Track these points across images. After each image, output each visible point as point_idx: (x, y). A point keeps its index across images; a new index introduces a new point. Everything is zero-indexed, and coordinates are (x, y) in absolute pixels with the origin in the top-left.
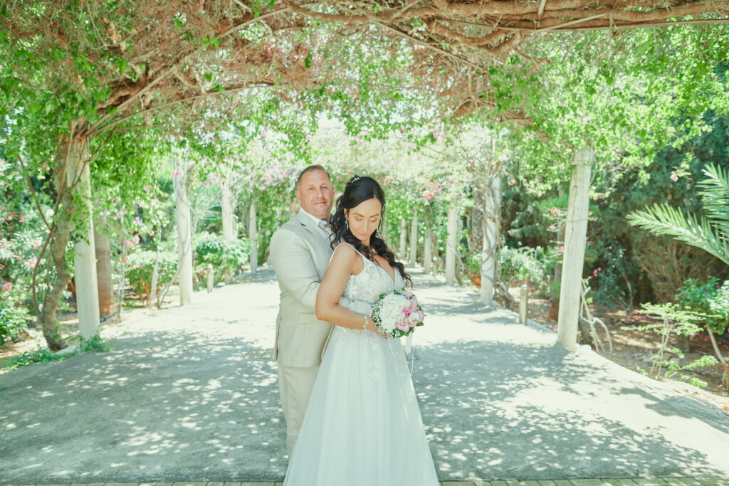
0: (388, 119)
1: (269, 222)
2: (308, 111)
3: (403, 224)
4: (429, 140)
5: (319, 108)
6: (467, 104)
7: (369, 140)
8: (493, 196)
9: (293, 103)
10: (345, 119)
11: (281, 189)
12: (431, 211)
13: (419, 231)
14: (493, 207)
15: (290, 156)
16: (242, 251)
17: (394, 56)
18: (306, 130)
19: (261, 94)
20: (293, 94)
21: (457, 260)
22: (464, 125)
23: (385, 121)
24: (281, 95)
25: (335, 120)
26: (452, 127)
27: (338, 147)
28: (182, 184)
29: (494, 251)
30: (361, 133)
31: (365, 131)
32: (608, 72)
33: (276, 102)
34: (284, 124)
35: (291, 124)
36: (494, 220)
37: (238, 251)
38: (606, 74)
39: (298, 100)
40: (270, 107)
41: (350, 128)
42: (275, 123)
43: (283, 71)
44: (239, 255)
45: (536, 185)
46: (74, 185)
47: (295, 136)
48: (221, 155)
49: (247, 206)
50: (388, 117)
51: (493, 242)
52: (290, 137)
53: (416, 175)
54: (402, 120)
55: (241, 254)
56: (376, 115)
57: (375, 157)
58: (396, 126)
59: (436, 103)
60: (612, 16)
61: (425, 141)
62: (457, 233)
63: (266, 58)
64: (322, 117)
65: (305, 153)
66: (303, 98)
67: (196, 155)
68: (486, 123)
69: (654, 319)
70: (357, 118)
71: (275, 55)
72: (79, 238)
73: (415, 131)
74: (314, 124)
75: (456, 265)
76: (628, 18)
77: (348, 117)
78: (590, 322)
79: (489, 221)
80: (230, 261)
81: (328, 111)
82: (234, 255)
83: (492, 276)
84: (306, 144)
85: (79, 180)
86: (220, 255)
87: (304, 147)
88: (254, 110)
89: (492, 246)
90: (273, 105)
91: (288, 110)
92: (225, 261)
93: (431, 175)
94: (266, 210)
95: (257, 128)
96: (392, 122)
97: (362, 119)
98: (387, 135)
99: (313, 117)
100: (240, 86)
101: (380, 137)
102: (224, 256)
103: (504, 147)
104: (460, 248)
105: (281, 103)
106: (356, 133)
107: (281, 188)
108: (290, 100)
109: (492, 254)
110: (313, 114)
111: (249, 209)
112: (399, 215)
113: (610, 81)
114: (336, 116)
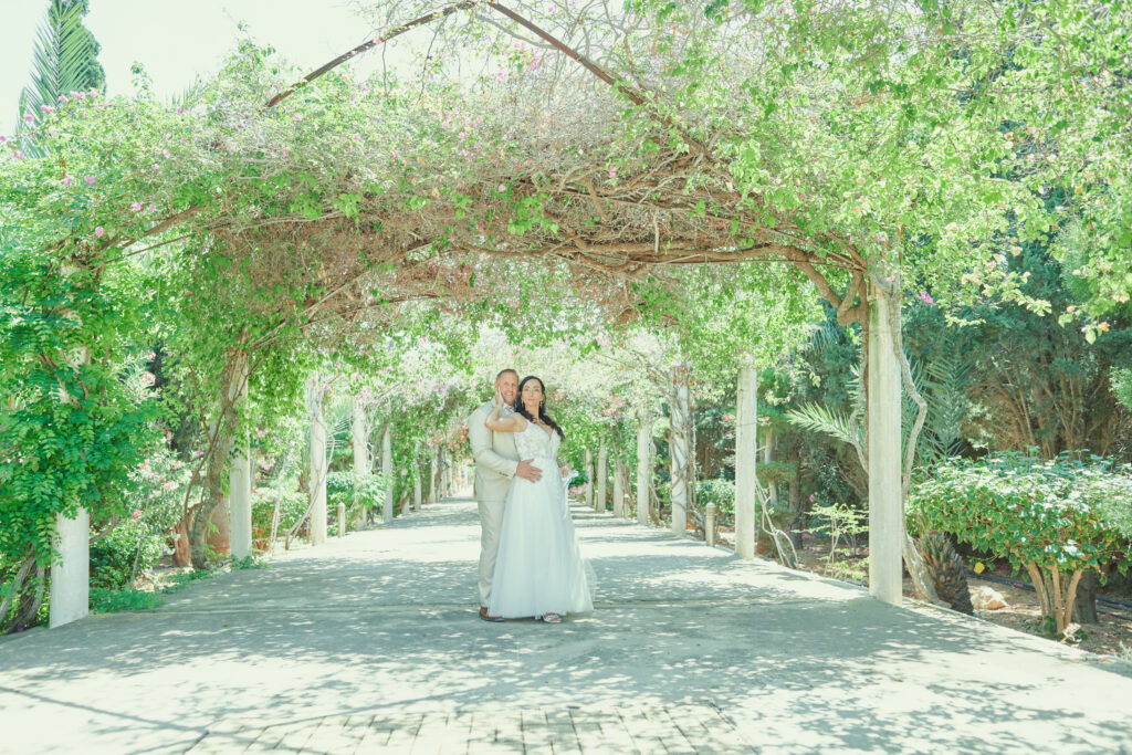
0: (550, 327)
1: (405, 458)
2: (469, 322)
3: (588, 456)
4: (593, 347)
5: (480, 318)
6: (629, 311)
7: (533, 349)
8: (680, 408)
9: (454, 314)
10: (507, 329)
11: (423, 412)
12: (618, 433)
13: (608, 465)
14: (680, 420)
15: (448, 367)
16: (379, 488)
17: (552, 271)
18: (466, 339)
19: (421, 305)
20: (452, 305)
21: (650, 493)
22: (629, 331)
23: (547, 329)
24: (442, 305)
25: (497, 330)
26: (617, 333)
27: (499, 356)
28: (317, 403)
29: (685, 472)
30: (524, 342)
31: (527, 340)
32: (728, 290)
33: (437, 313)
34: (443, 334)
35: (451, 334)
36: (682, 437)
37: (373, 488)
38: (727, 292)
39: (458, 310)
40: (430, 318)
41: (512, 338)
42: (435, 334)
43: (447, 285)
44: (374, 493)
45: (710, 391)
46: (234, 399)
47: (455, 347)
48: (376, 368)
49: (380, 433)
50: (550, 325)
51: (683, 462)
52: (449, 348)
53: (592, 387)
54: (564, 328)
55: (378, 491)
56: (538, 323)
57: (542, 366)
58: (559, 334)
59: (597, 311)
60: (706, 255)
61: (589, 348)
62: (650, 460)
63: (431, 275)
64: (483, 327)
65: (466, 363)
66: (463, 308)
67: (349, 367)
68: (652, 328)
69: (824, 520)
70: (518, 327)
71: (440, 272)
72: (238, 453)
73: (579, 339)
74: (475, 334)
75: (650, 500)
76: (716, 257)
77: (510, 326)
78: (773, 534)
79: (677, 438)
80: (364, 501)
81: (489, 321)
82: (369, 493)
83: (684, 503)
84: (467, 354)
85: (240, 394)
86: (350, 494)
87: (464, 358)
88: (413, 319)
89: (682, 466)
90: (434, 314)
91: (448, 321)
92: (356, 501)
93: (609, 387)
94: (403, 440)
95: (413, 339)
96: (554, 330)
97: (524, 328)
98: (550, 343)
99: (474, 327)
100: (402, 299)
101: (543, 345)
102: (356, 494)
103: (676, 352)
104: (654, 477)
105: (441, 313)
106: (519, 342)
107: (425, 409)
108: (450, 310)
109: (682, 476)
110: (474, 322)
111: (382, 438)
112: (581, 444)
113: (730, 296)
114: (497, 325)
